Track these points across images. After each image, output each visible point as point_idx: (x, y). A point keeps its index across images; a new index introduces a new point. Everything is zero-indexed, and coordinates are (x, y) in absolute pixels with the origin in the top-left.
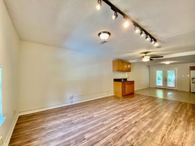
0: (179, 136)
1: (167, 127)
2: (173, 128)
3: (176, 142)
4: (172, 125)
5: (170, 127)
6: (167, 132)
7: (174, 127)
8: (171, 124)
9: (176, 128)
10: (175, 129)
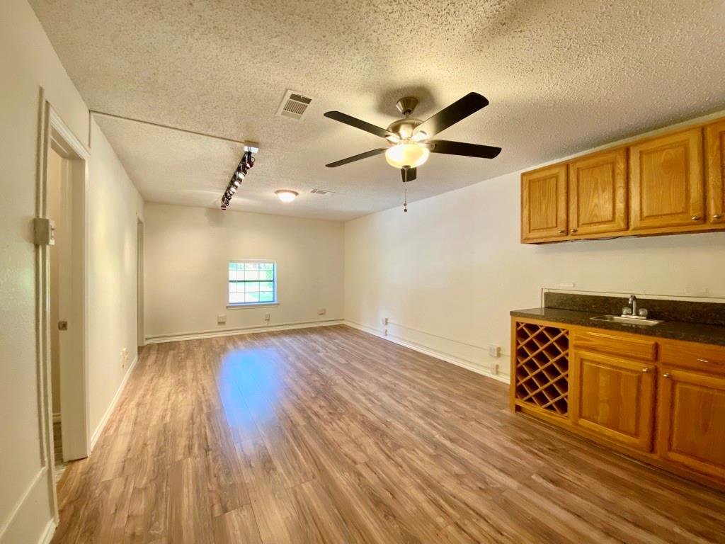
0: (179, 406)
1: (209, 407)
2: (198, 414)
3: (180, 397)
4: (204, 417)
5: (205, 410)
6: (203, 399)
7: (197, 417)
8: (209, 419)
9: (192, 418)
10: (192, 414)
